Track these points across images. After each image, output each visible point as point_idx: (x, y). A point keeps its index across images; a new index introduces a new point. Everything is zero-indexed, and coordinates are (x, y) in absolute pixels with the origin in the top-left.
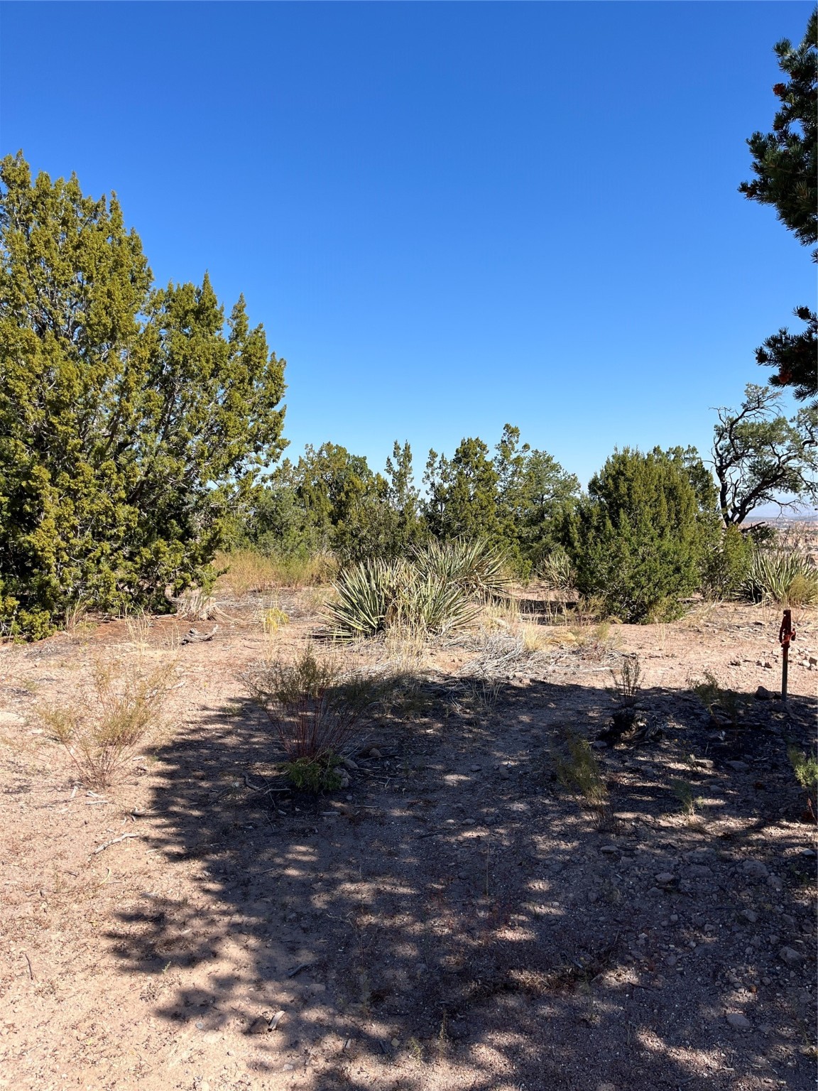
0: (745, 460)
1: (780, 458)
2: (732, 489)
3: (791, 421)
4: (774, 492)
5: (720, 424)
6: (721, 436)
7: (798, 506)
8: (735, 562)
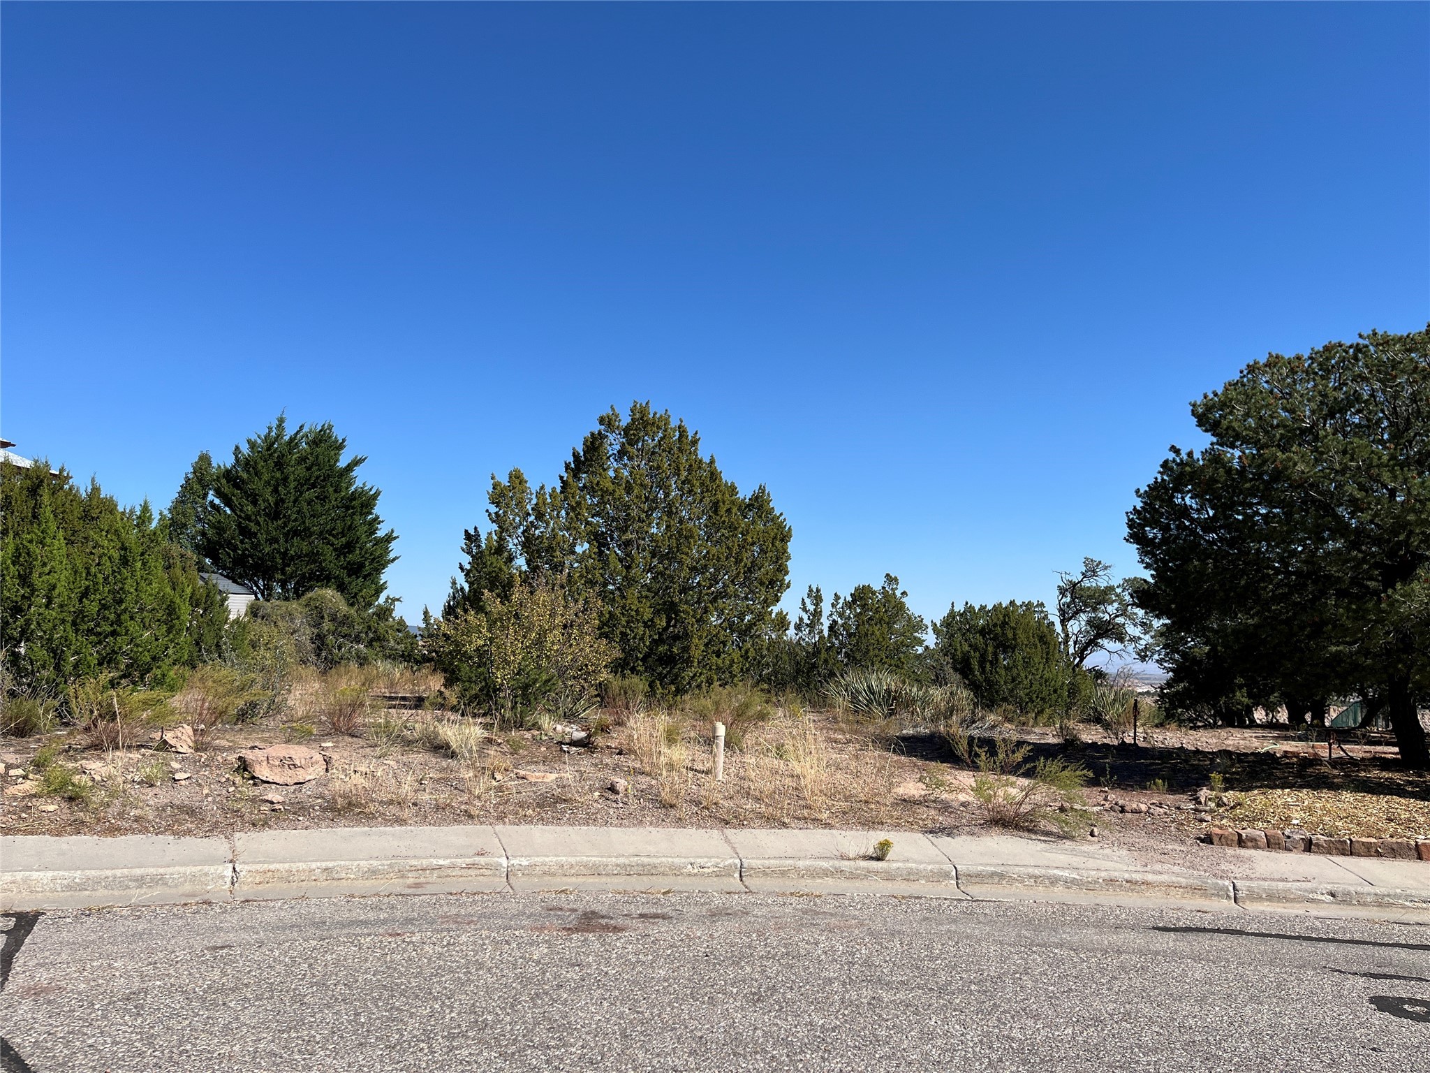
0: (1082, 614)
1: (1110, 616)
2: (1074, 637)
3: (1118, 587)
4: (1104, 642)
5: (1062, 584)
6: (1064, 595)
7: (1124, 654)
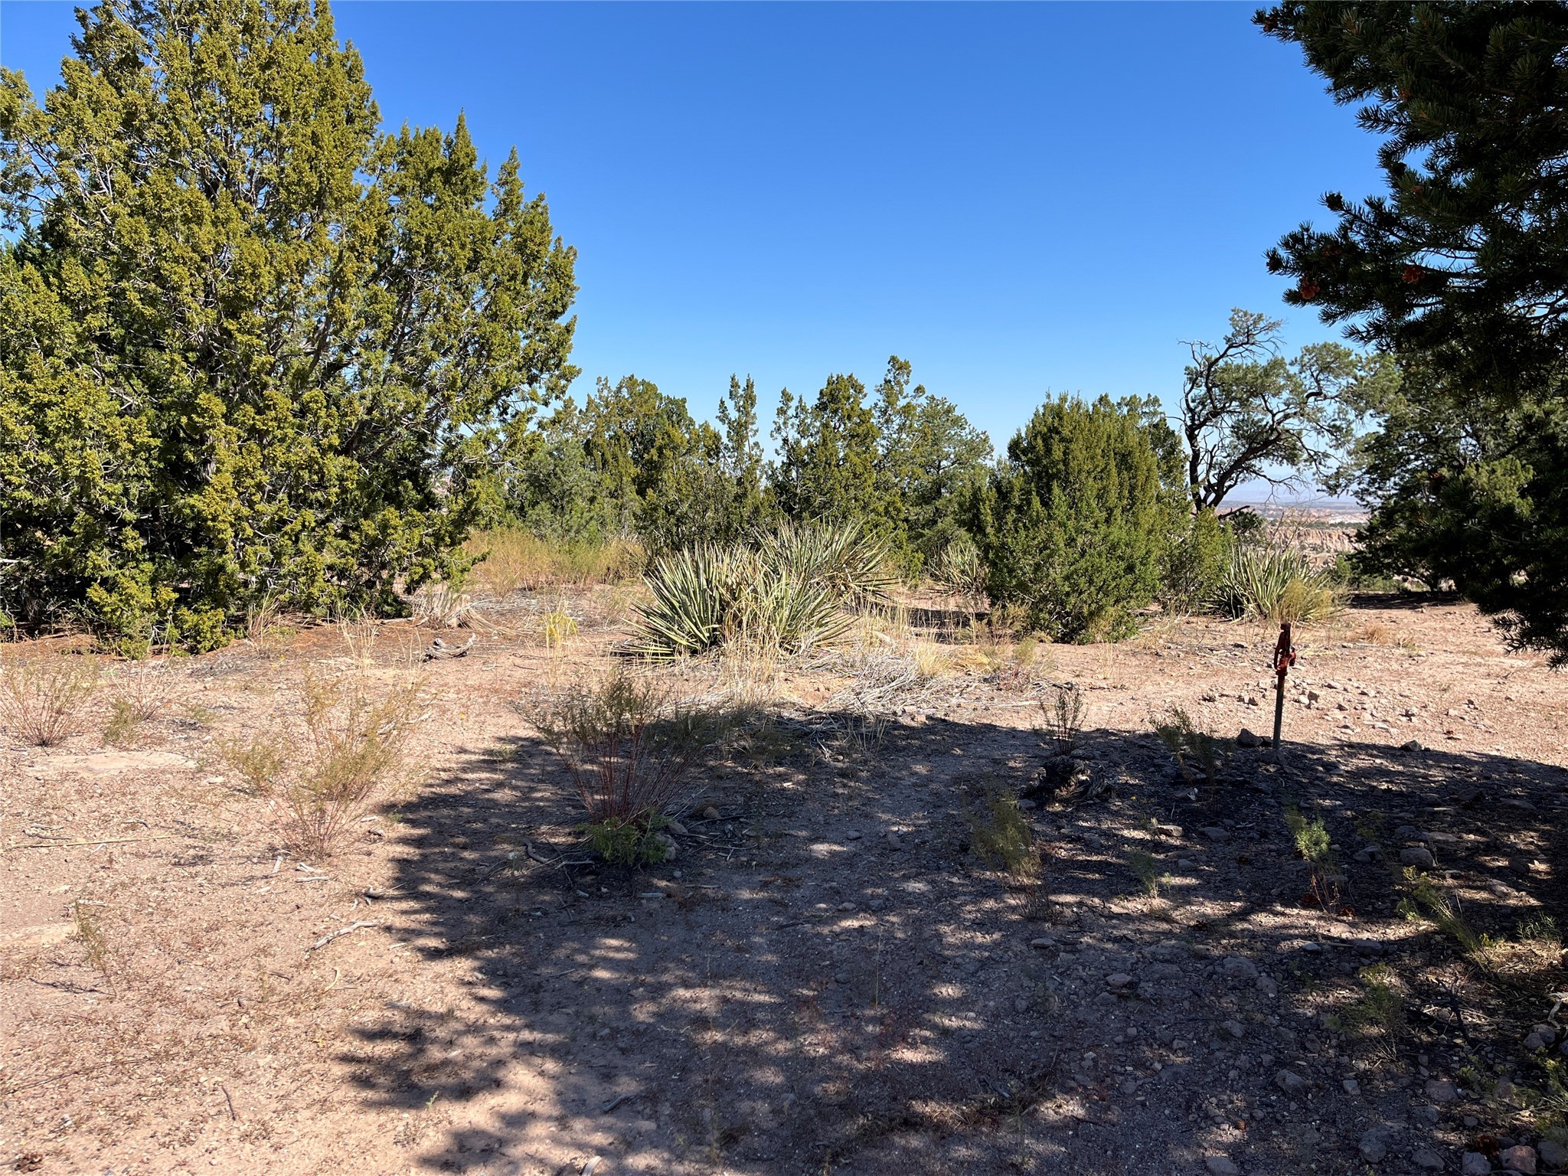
0: (1226, 417)
1: (1274, 415)
2: (1207, 458)
3: (1292, 364)
4: (1264, 464)
5: (1193, 365)
6: (1194, 382)
7: (1295, 484)
8: (1208, 561)
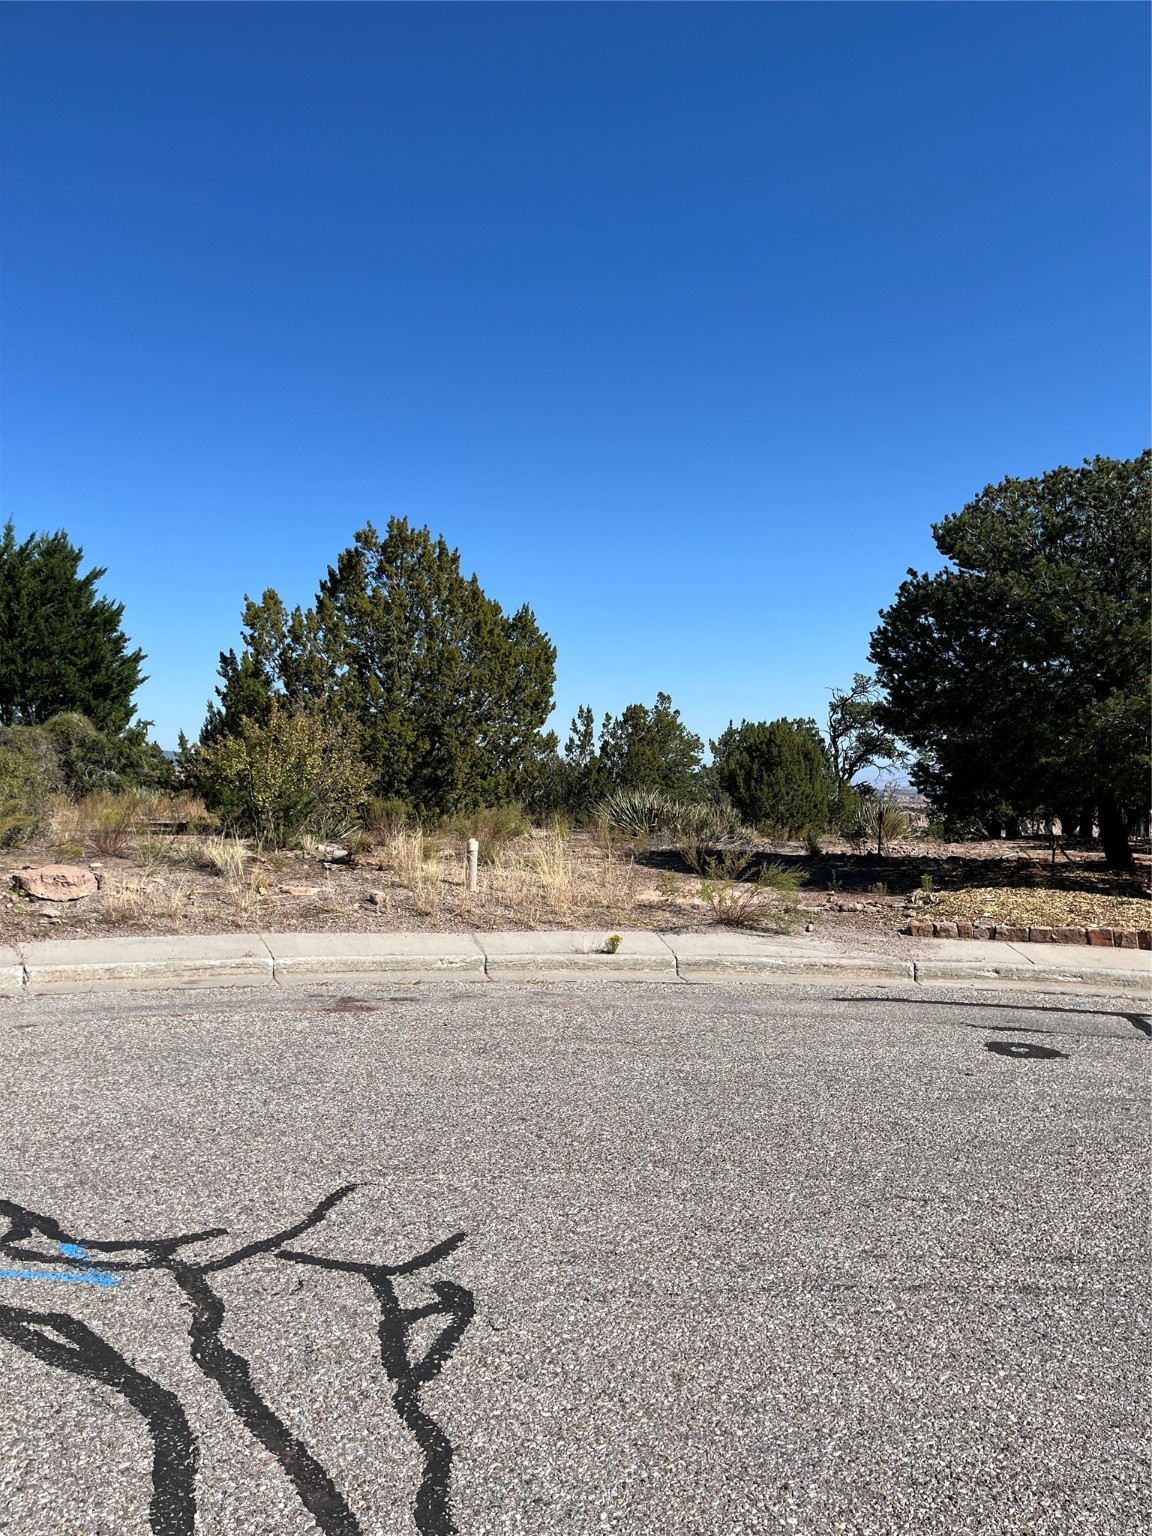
0: (853, 731)
2: (843, 754)
4: (875, 758)
6: (835, 712)
8: (847, 808)
